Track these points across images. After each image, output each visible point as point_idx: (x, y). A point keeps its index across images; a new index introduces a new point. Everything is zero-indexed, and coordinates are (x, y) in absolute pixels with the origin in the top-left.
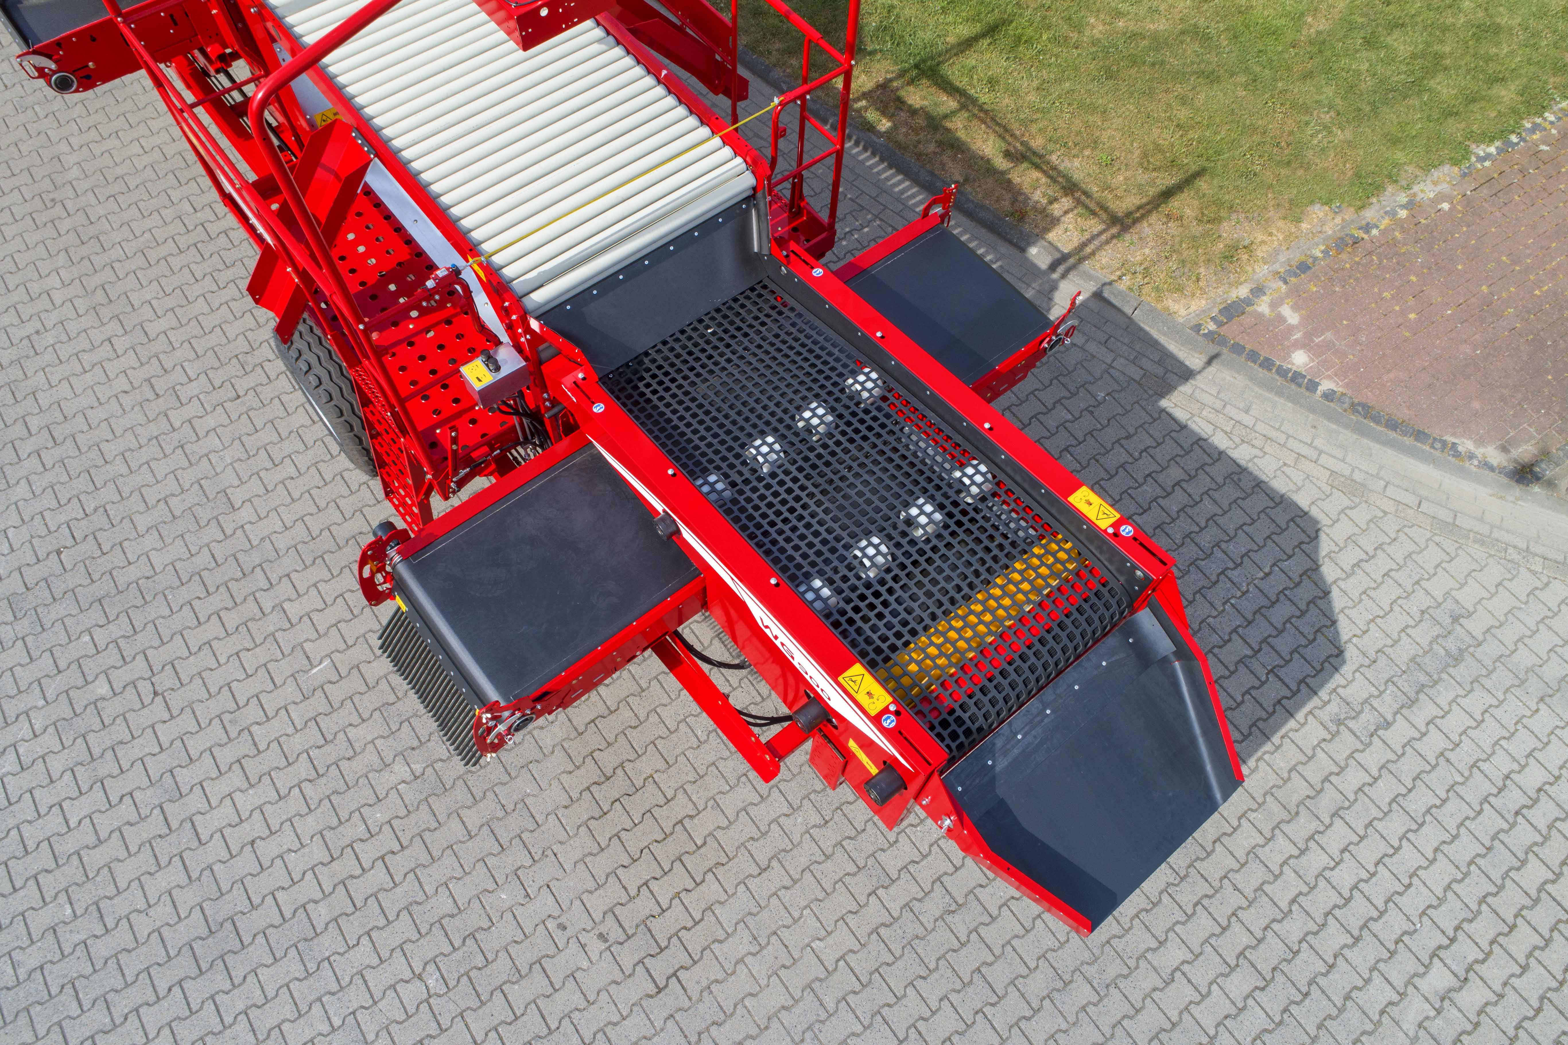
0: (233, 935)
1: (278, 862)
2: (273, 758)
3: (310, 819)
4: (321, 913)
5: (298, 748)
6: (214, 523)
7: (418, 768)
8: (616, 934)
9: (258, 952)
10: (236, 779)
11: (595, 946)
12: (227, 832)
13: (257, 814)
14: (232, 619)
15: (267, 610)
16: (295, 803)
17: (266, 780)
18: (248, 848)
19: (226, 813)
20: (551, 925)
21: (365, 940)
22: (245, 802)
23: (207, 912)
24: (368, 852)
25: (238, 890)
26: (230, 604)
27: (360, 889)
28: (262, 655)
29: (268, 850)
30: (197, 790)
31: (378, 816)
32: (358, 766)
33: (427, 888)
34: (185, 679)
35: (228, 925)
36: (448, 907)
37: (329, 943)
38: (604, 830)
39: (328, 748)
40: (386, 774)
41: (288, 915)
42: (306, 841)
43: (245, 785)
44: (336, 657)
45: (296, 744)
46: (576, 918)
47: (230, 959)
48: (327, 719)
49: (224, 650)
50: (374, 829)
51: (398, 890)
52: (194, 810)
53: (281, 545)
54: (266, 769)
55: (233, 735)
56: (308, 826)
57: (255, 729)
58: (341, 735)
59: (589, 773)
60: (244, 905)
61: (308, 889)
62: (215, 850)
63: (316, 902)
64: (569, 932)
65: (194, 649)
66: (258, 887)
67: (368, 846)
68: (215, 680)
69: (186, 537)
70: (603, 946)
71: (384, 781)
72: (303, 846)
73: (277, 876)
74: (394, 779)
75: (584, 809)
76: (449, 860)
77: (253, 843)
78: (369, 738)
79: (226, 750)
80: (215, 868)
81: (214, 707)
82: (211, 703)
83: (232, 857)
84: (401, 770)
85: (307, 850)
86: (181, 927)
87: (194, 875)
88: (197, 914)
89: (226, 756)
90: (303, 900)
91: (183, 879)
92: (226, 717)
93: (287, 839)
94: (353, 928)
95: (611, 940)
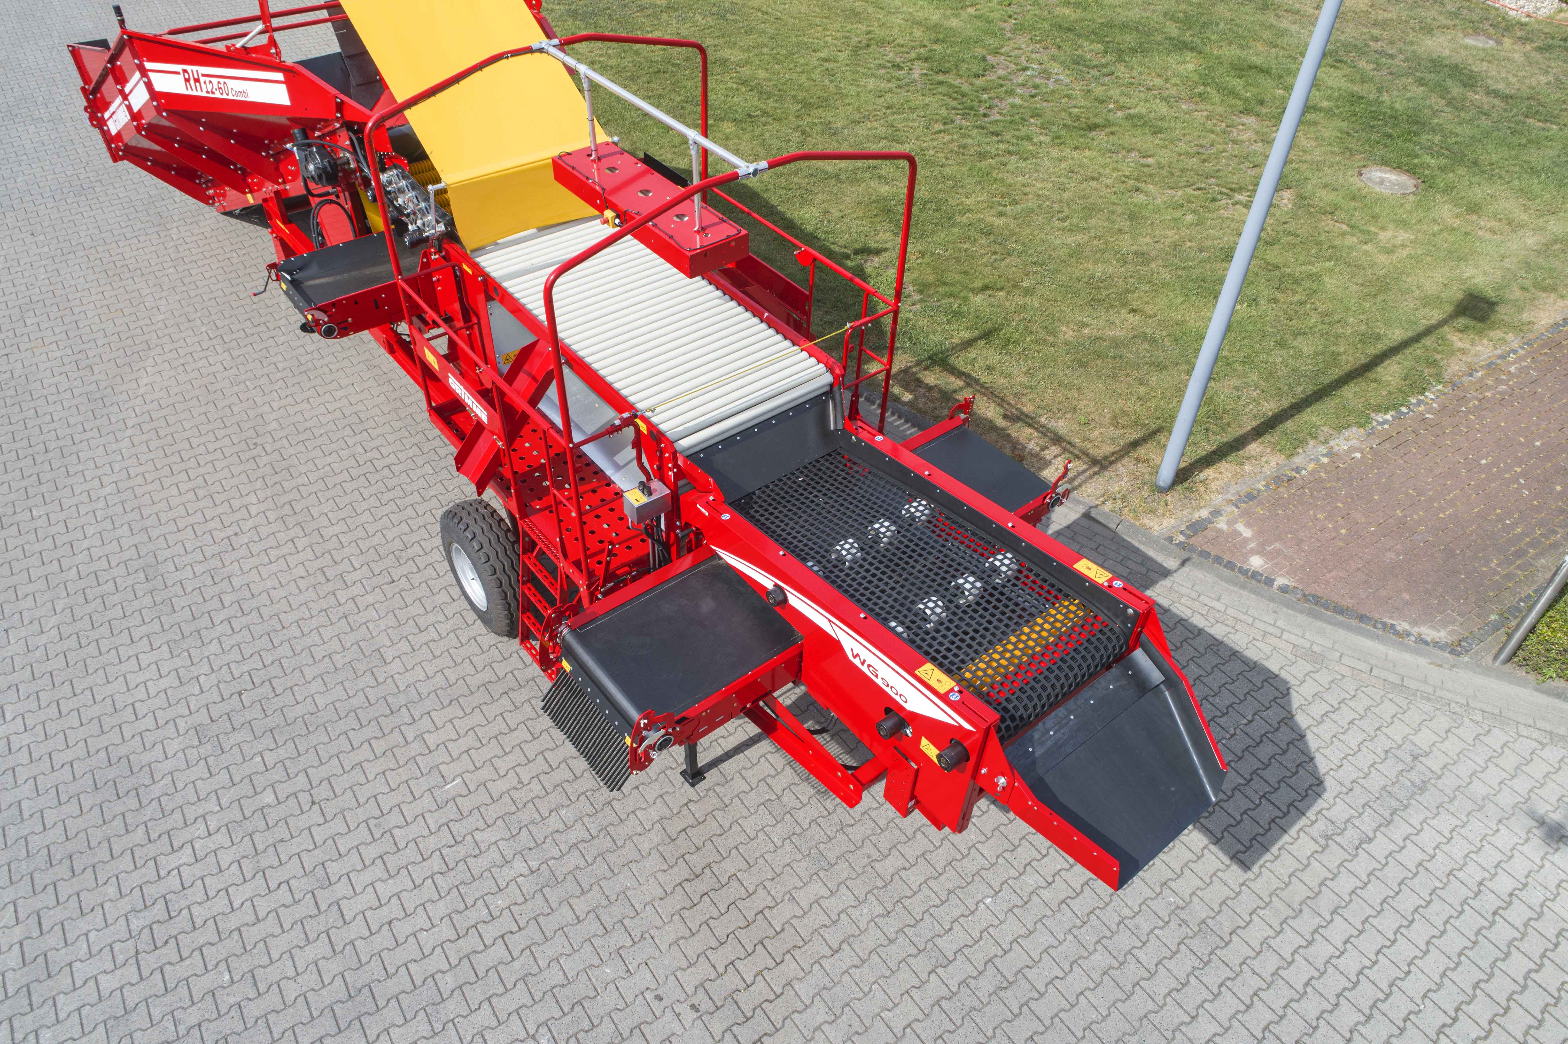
0: (370, 999)
1: (412, 939)
2: (411, 854)
3: (441, 904)
4: (448, 982)
5: (432, 847)
6: (368, 674)
7: (534, 865)
8: (706, 1005)
9: (391, 1014)
10: (378, 871)
11: (689, 1016)
12: (368, 914)
13: (395, 900)
14: (380, 746)
15: (410, 739)
16: (428, 890)
17: (404, 872)
18: (387, 927)
19: (369, 898)
20: (649, 996)
21: (485, 1005)
22: (385, 889)
23: (348, 980)
24: (490, 932)
25: (375, 963)
26: (380, 735)
27: (482, 962)
28: (404, 774)
29: (403, 929)
30: (345, 880)
31: (500, 902)
32: (483, 862)
33: (540, 962)
34: (338, 791)
35: (366, 991)
36: (559, 978)
37: (453, 1007)
38: (694, 919)
39: (459, 847)
40: (506, 869)
41: (418, 983)
42: (436, 921)
43: (386, 876)
44: (467, 776)
45: (431, 843)
46: (671, 990)
47: (366, 1020)
48: (458, 825)
49: (372, 770)
50: (496, 913)
51: (516, 964)
52: (340, 895)
53: (424, 690)
54: (404, 863)
55: (377, 836)
56: (439, 909)
57: (396, 832)
58: (469, 837)
59: (680, 872)
60: (380, 974)
61: (437, 962)
62: (358, 928)
63: (444, 972)
64: (665, 1003)
65: (347, 769)
66: (393, 960)
67: (490, 927)
68: (363, 793)
69: (346, 683)
70: (695, 1015)
71: (505, 874)
72: (433, 926)
73: (411, 950)
74: (513, 873)
75: (677, 901)
76: (560, 939)
77: (390, 923)
78: (493, 840)
79: (371, 848)
80: (357, 943)
81: (361, 814)
82: (360, 810)
83: (372, 934)
84: (519, 866)
85: (437, 929)
86: (324, 992)
87: (338, 949)
88: (339, 981)
89: (370, 853)
90: (432, 970)
91: (328, 952)
92: (372, 822)
93: (421, 920)
94: (475, 994)
95: (702, 1011)
